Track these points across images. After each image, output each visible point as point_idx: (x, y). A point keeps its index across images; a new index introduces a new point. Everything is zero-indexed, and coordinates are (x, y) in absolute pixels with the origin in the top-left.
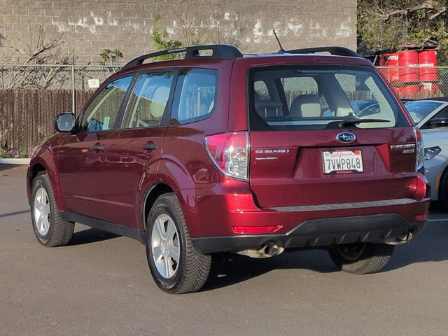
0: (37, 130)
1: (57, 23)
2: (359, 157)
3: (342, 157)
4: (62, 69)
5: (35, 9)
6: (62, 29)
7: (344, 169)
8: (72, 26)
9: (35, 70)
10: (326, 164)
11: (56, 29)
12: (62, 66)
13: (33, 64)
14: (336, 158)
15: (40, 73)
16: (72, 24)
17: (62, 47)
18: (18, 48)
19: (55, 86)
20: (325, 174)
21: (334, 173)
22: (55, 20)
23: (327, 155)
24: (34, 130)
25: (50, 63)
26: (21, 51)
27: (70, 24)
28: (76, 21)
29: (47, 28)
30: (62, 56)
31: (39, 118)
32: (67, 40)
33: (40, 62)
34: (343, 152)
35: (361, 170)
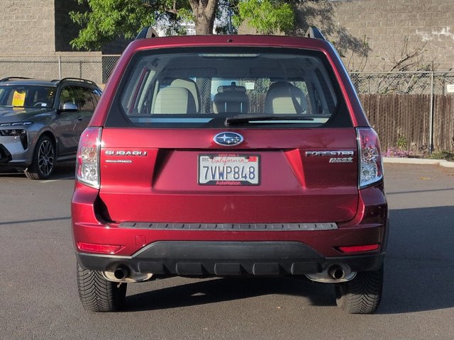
0: (396, 131)
1: (421, 33)
2: (255, 164)
3: (228, 164)
4: (424, 75)
5: (401, 21)
6: (425, 38)
7: (229, 179)
8: (436, 35)
9: (399, 76)
10: (203, 171)
11: (419, 38)
12: (425, 72)
13: (396, 71)
14: (218, 164)
15: (403, 79)
16: (436, 33)
17: (425, 55)
18: (384, 57)
19: (417, 91)
20: (200, 184)
21: (212, 183)
22: (419, 30)
23: (204, 160)
24: (393, 132)
25: (412, 70)
26: (387, 60)
27: (434, 33)
28: (439, 29)
29: (412, 38)
30: (425, 64)
31: (398, 121)
32: (430, 49)
33: (404, 69)
34: (229, 158)
35: (255, 181)
